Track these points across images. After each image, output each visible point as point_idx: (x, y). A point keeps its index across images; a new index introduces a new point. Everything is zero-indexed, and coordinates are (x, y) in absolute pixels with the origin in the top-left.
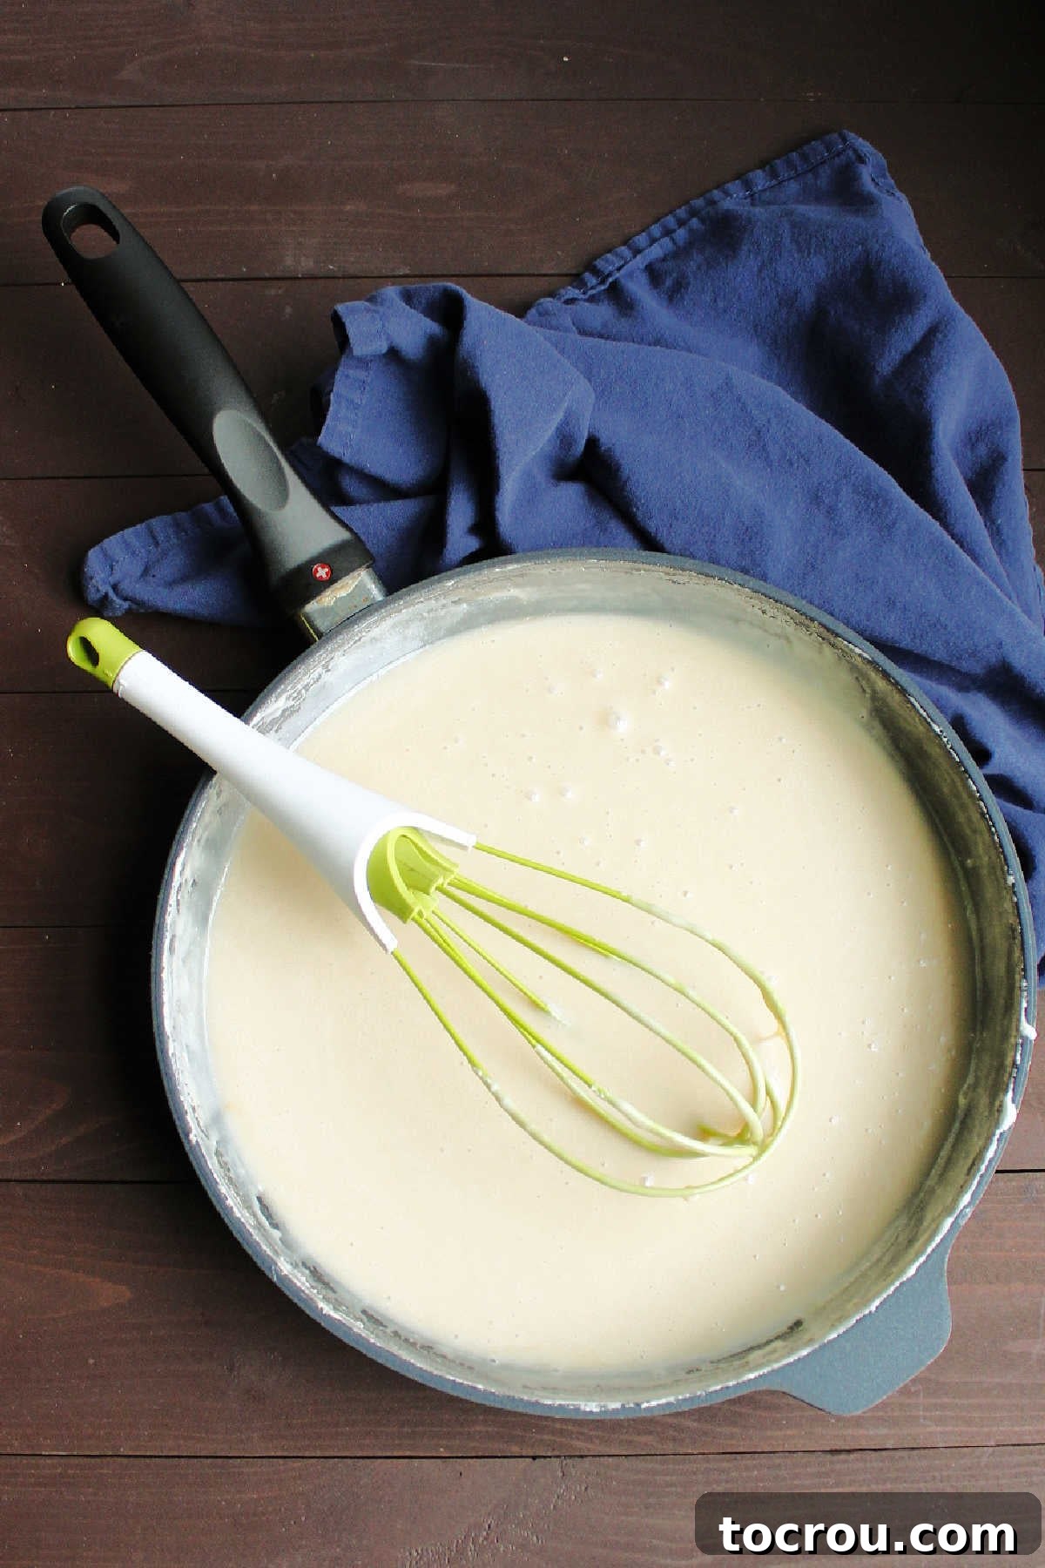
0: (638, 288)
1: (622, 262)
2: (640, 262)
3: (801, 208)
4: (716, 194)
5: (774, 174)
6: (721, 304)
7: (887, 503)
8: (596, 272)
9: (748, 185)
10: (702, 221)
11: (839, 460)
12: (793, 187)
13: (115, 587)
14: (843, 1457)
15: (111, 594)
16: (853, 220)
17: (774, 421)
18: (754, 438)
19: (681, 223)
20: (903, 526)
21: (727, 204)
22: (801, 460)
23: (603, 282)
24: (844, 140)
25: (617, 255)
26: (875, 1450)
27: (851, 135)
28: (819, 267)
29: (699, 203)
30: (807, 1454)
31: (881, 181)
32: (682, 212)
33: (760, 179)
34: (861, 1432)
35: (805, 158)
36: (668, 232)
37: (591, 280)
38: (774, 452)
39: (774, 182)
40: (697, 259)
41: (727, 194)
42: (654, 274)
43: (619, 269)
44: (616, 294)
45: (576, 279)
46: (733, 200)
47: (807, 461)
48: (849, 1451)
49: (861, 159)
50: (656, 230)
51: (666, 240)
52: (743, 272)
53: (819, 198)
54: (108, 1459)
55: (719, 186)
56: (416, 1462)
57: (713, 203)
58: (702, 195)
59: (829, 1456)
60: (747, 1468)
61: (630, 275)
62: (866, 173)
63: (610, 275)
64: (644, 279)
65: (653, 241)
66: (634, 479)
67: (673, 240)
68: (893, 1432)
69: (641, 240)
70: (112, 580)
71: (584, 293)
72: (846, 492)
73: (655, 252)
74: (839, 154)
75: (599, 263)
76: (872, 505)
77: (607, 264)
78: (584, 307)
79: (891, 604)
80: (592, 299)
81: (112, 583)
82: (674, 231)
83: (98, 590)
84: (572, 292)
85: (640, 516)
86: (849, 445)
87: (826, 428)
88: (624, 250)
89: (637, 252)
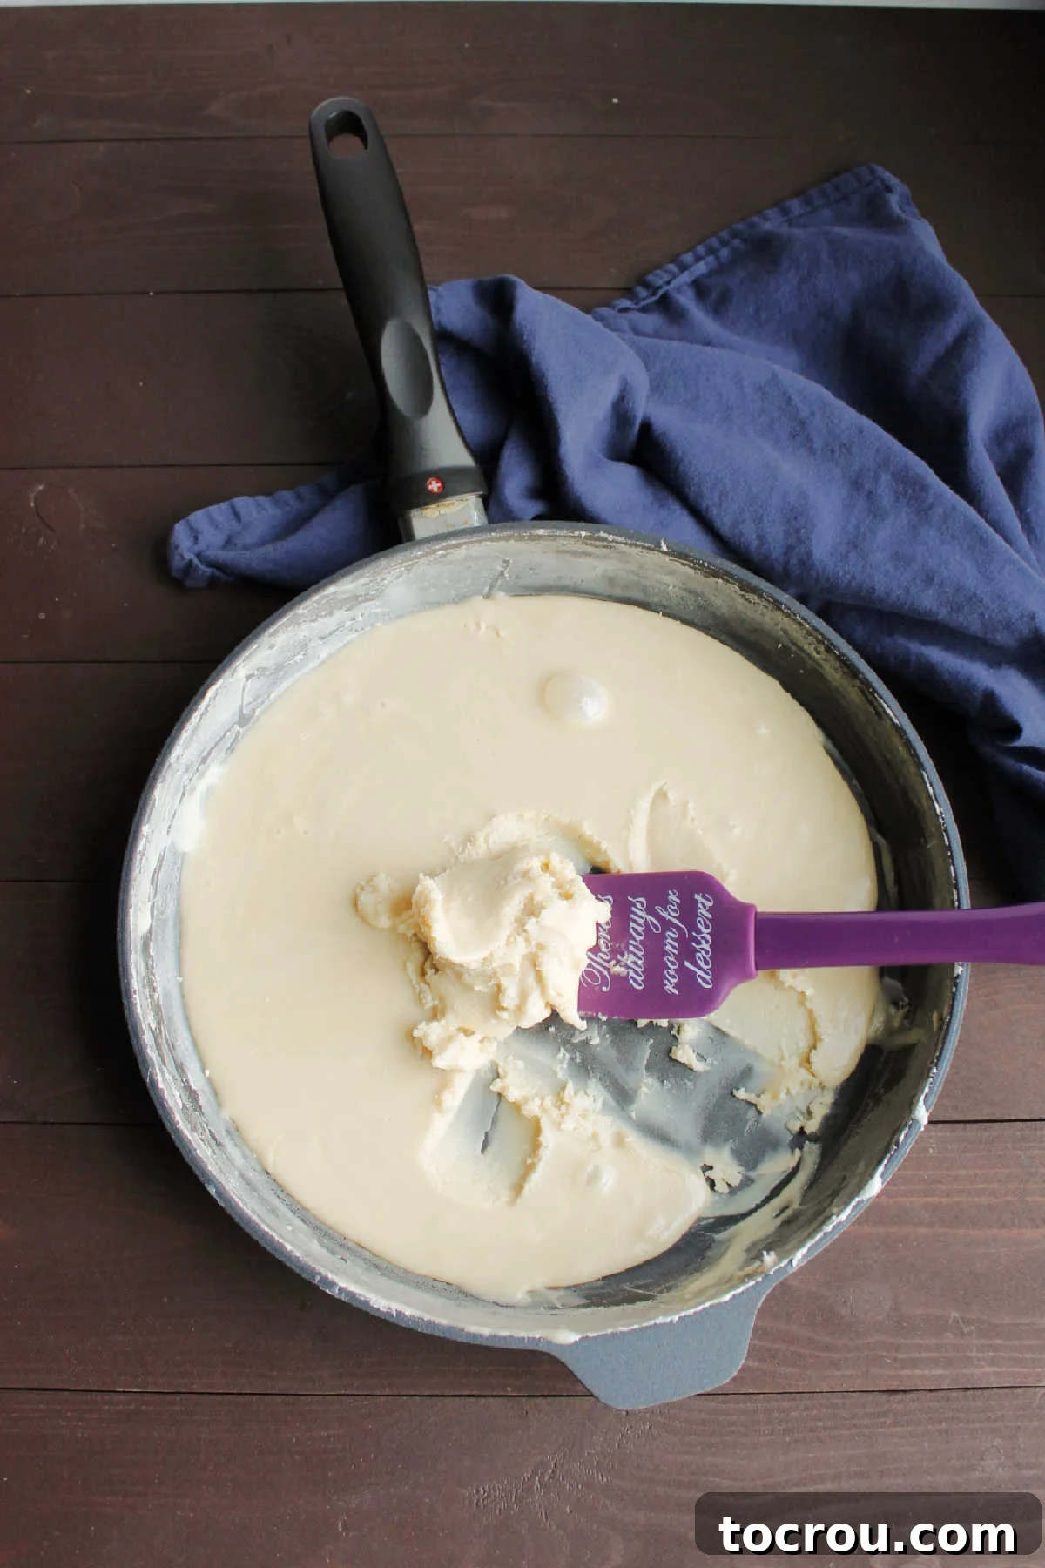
0: (686, 300)
1: (670, 277)
2: (686, 277)
3: (837, 229)
4: (756, 219)
5: (808, 202)
6: (764, 316)
7: (924, 488)
8: (646, 285)
9: (785, 212)
10: (744, 241)
11: (878, 450)
12: (827, 213)
13: (199, 556)
14: (899, 1396)
15: (196, 561)
16: (887, 239)
17: (818, 415)
18: (798, 428)
19: (724, 244)
20: (939, 510)
21: (767, 226)
22: (843, 449)
23: (653, 294)
24: (873, 172)
25: (666, 271)
26: (931, 1390)
27: (879, 170)
28: (854, 278)
29: (740, 226)
30: (865, 1394)
31: (906, 208)
32: (724, 234)
33: (795, 206)
34: (918, 1372)
35: (837, 188)
36: (711, 251)
37: (643, 293)
38: (818, 443)
39: (809, 209)
40: (741, 273)
41: (767, 219)
42: (700, 289)
43: (668, 283)
44: (665, 305)
45: (629, 292)
46: (771, 223)
47: (849, 450)
48: (905, 1391)
49: (889, 189)
50: (701, 249)
51: (711, 259)
52: (784, 288)
53: (851, 221)
54: (182, 1395)
55: (759, 212)
56: (483, 1401)
57: (752, 225)
58: (743, 219)
59: (885, 1396)
60: (807, 1408)
61: (679, 289)
62: (894, 200)
63: (659, 288)
64: (690, 293)
65: (698, 259)
66: (686, 461)
67: (717, 258)
68: (946, 1372)
69: (688, 258)
70: (196, 549)
71: (636, 304)
72: (885, 478)
73: (701, 268)
74: (868, 185)
75: (650, 278)
76: (910, 491)
77: (658, 278)
78: (637, 316)
79: (929, 580)
80: (644, 310)
81: (196, 551)
82: (718, 250)
83: (183, 558)
84: (626, 303)
85: (692, 496)
86: (888, 438)
87: (866, 422)
88: (672, 267)
89: (684, 268)
